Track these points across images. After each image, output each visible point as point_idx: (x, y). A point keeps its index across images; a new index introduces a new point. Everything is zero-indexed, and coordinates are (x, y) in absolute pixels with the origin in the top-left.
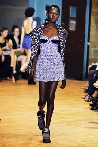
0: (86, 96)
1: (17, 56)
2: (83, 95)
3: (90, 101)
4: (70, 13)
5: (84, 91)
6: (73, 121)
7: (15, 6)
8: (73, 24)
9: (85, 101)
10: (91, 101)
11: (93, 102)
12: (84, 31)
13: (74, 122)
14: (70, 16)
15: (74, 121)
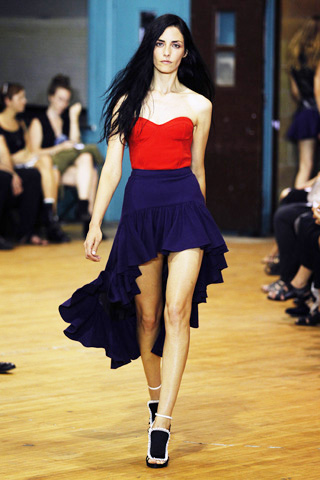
0: (272, 285)
1: (62, 172)
2: (266, 283)
3: (282, 297)
4: (218, 34)
5: (269, 270)
6: (236, 361)
7: (45, 16)
8: (227, 66)
9: (270, 298)
10: (286, 299)
11: (295, 302)
12: (262, 85)
13: (241, 367)
14: (218, 43)
15: (238, 363)
